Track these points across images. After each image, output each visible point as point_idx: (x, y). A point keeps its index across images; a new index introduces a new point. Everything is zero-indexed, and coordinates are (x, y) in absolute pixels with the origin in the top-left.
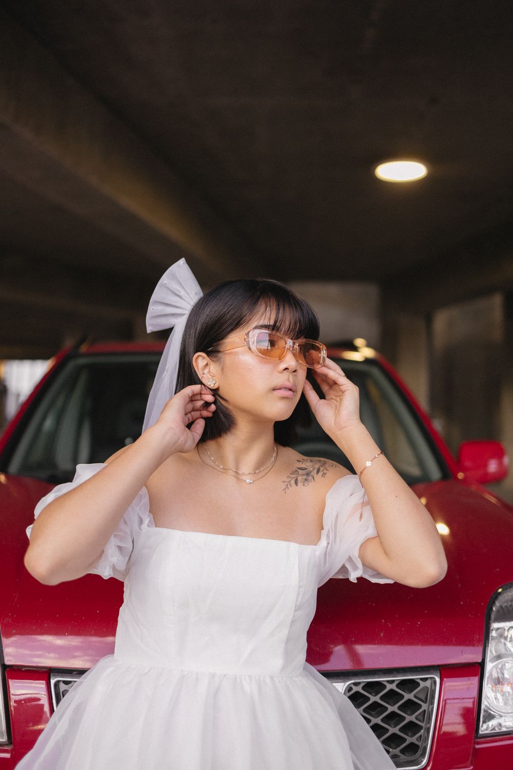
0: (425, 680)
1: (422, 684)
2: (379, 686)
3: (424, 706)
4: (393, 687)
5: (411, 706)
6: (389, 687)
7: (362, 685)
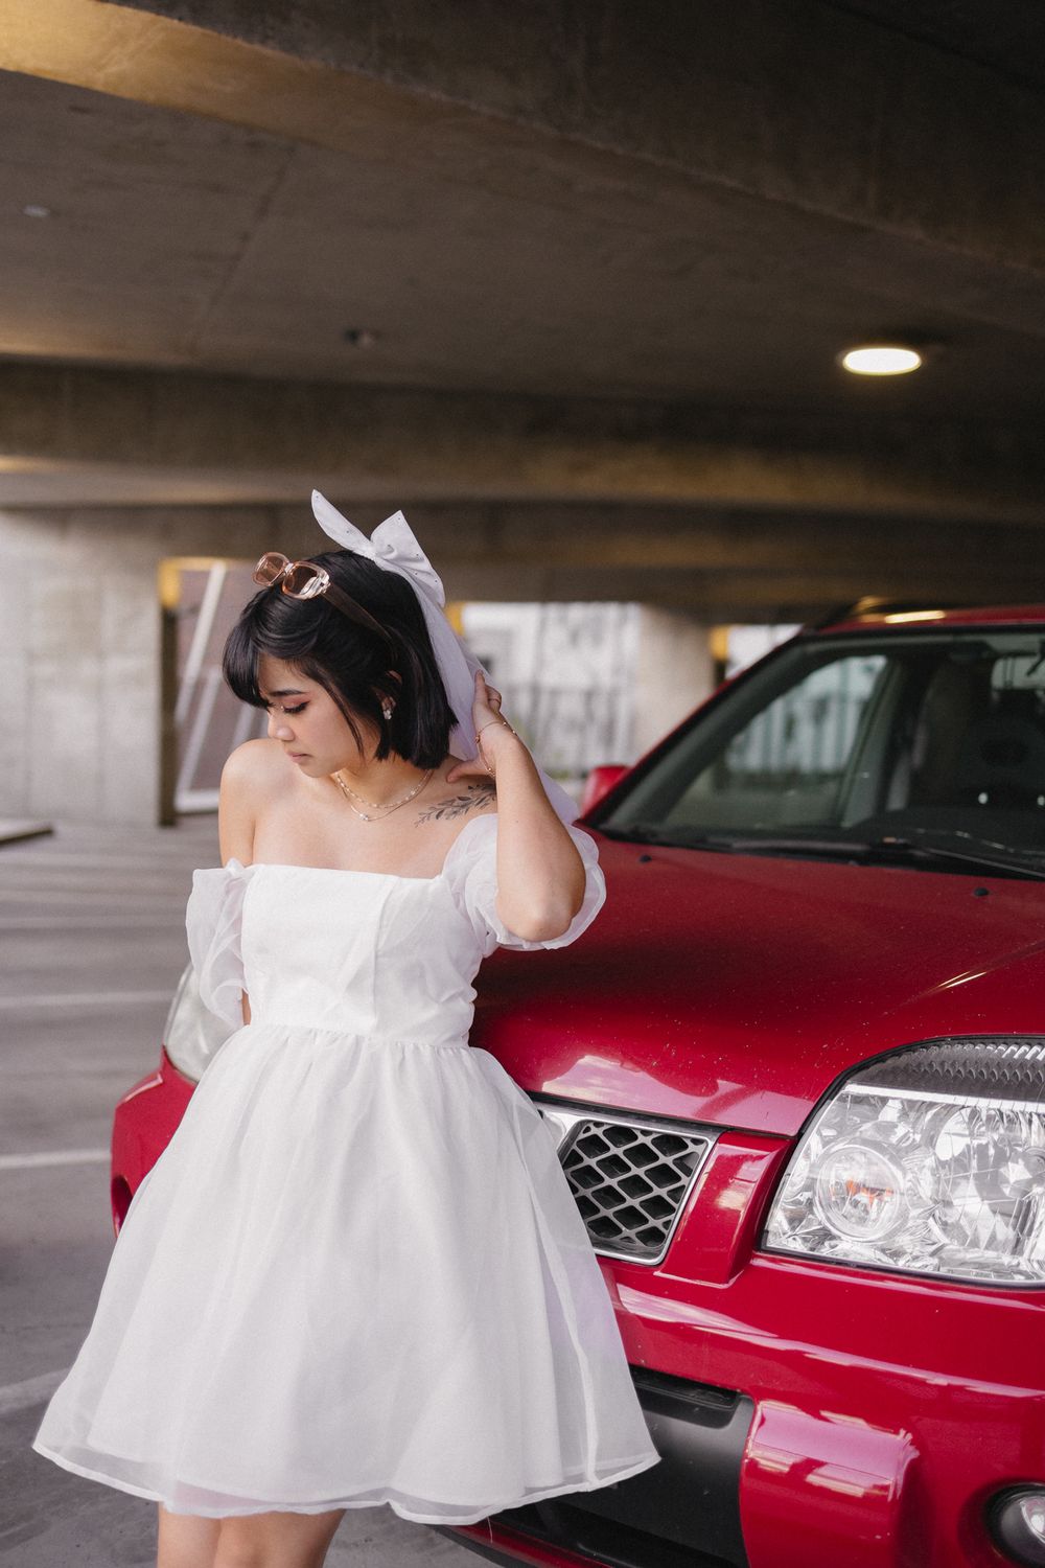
0: (696, 1142)
1: (692, 1148)
2: (629, 1135)
3: (684, 1180)
4: (647, 1140)
5: (664, 1175)
6: (641, 1139)
7: (605, 1127)
